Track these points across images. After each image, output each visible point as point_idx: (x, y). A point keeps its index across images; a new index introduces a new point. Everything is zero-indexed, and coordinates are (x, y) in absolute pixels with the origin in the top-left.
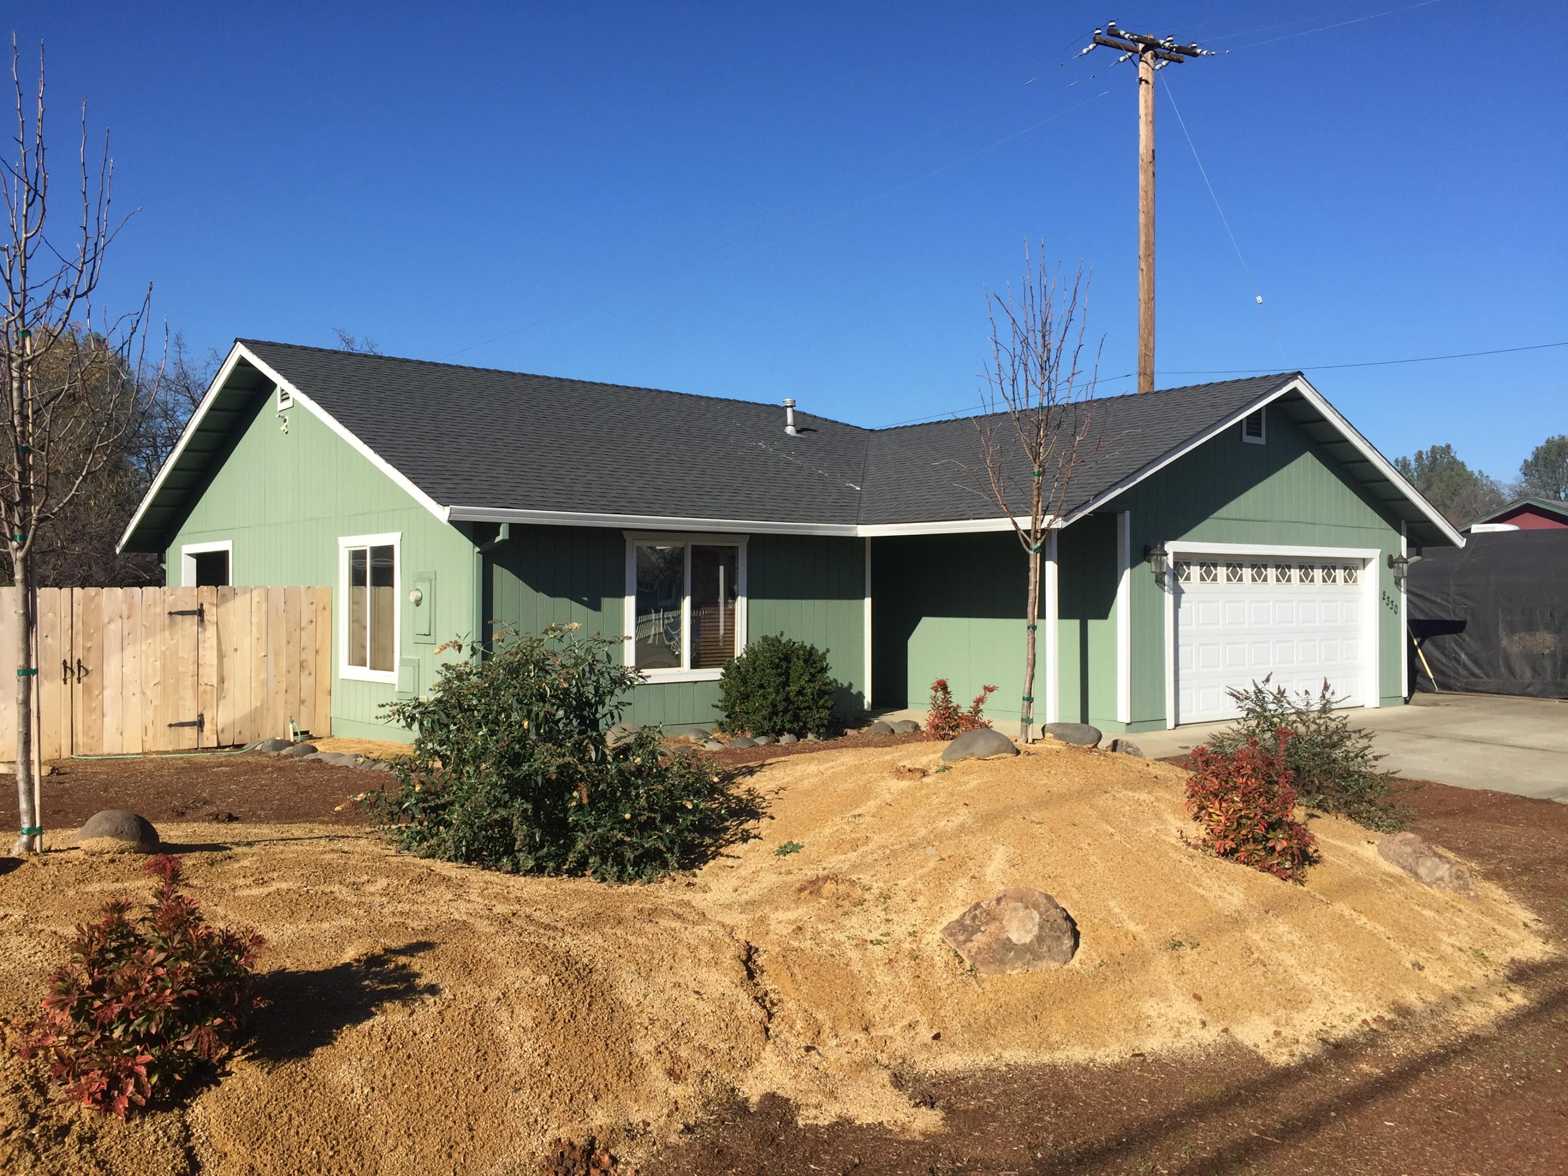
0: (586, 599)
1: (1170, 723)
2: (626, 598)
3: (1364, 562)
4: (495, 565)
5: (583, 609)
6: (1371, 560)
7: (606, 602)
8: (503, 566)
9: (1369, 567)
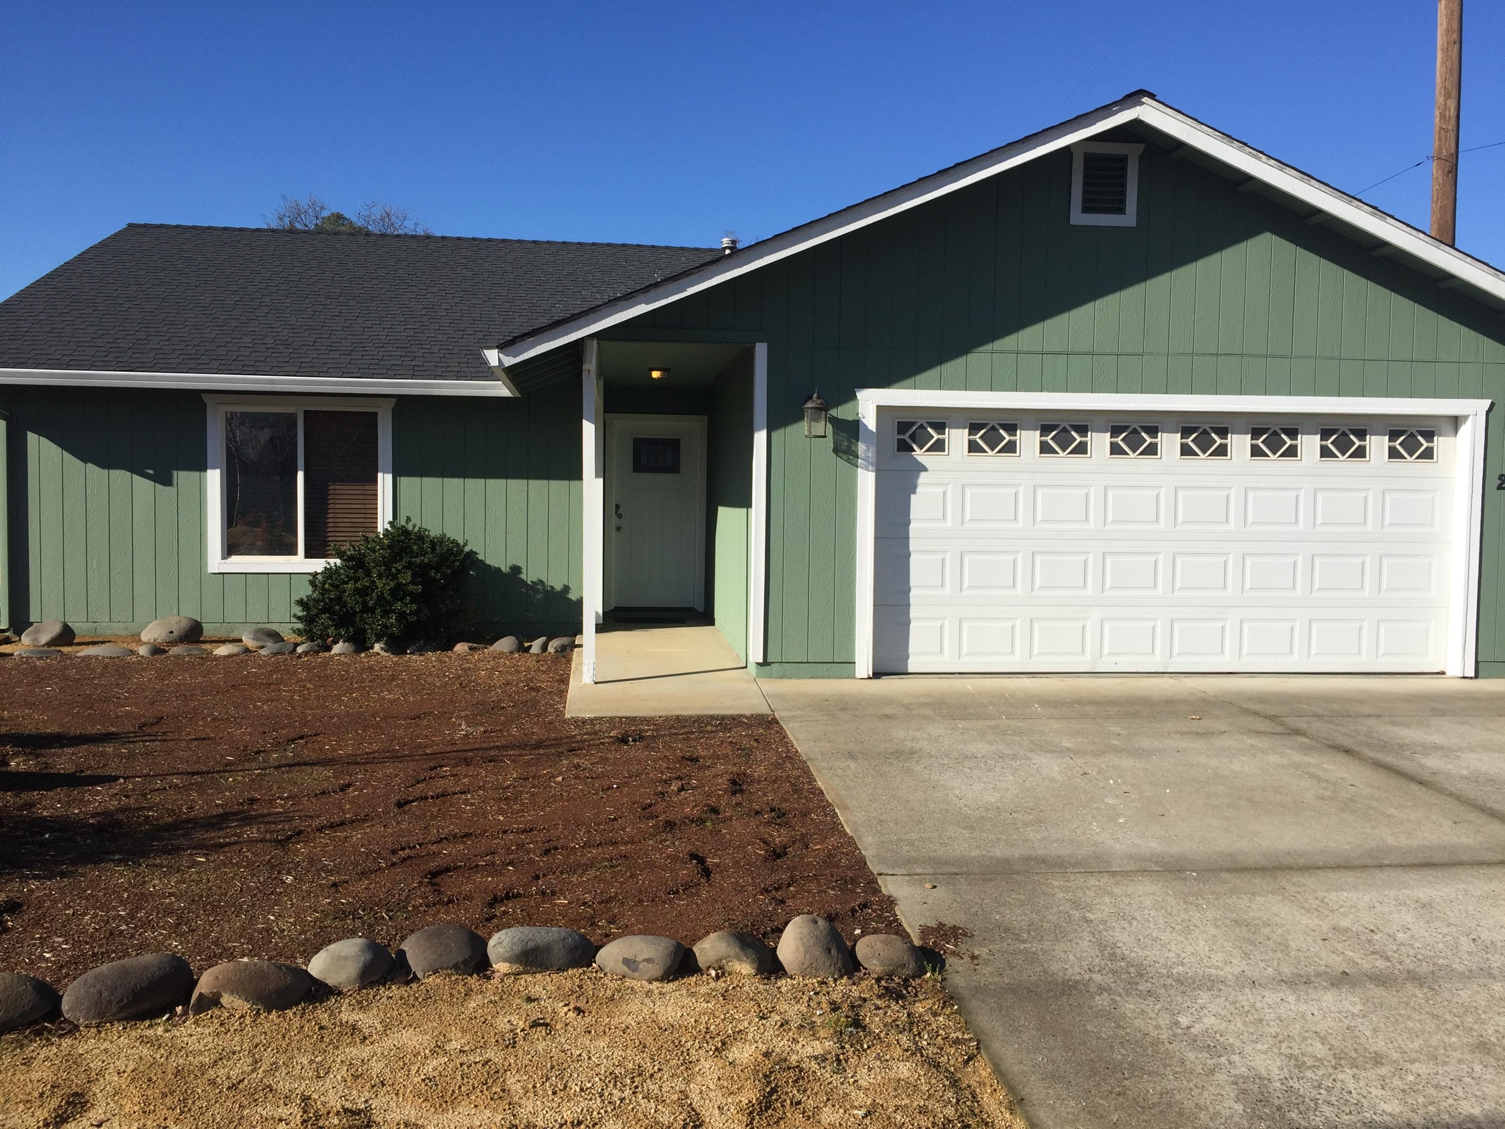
0: (151, 472)
1: (864, 664)
2: (209, 472)
3: (1455, 422)
4: (29, 434)
5: (149, 484)
6: (1466, 417)
7: (183, 477)
8: (40, 434)
9: (1465, 430)
